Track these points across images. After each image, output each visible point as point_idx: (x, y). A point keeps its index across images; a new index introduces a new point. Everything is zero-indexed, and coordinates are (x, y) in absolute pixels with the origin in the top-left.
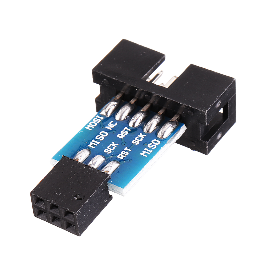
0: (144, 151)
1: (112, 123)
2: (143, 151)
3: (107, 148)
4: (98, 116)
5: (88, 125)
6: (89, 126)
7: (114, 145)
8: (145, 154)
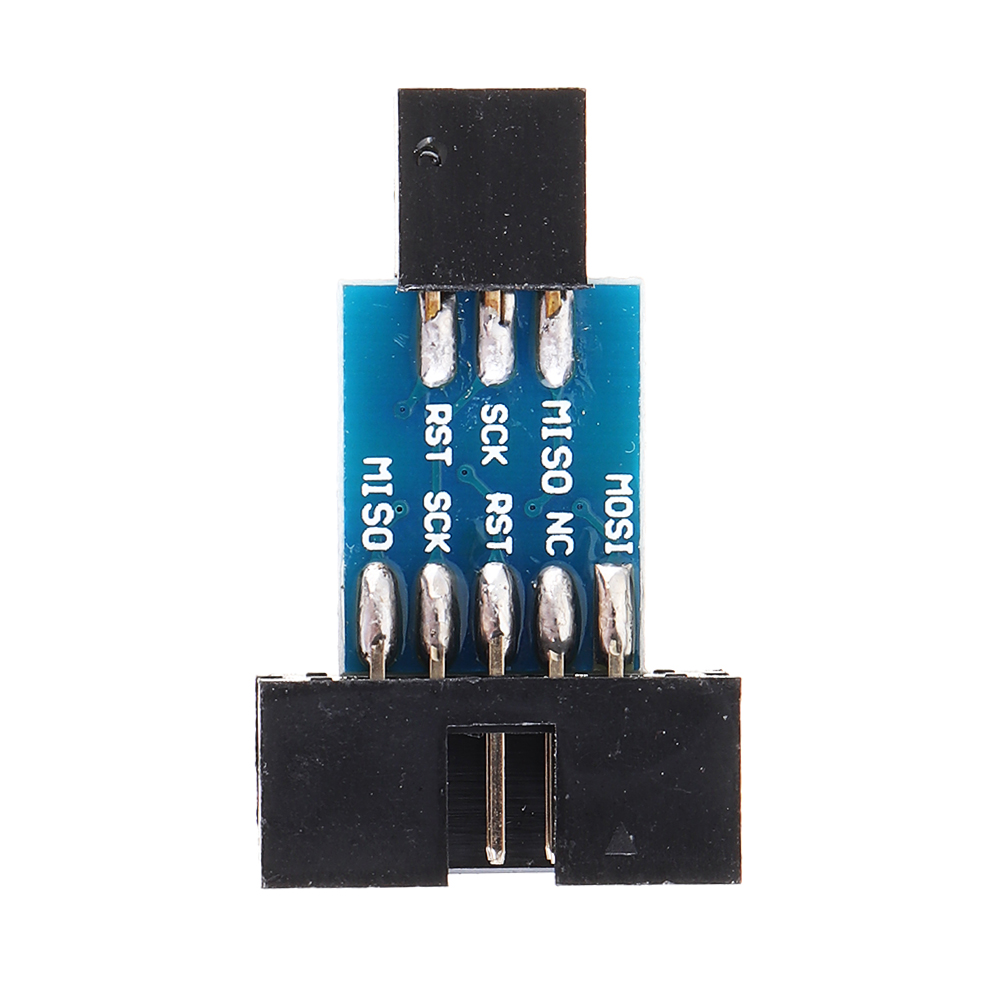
0: (389, 481)
1: (565, 544)
2: (389, 476)
3: (503, 424)
4: (629, 548)
5: (630, 492)
6: (626, 490)
7: (494, 453)
8: (375, 469)
